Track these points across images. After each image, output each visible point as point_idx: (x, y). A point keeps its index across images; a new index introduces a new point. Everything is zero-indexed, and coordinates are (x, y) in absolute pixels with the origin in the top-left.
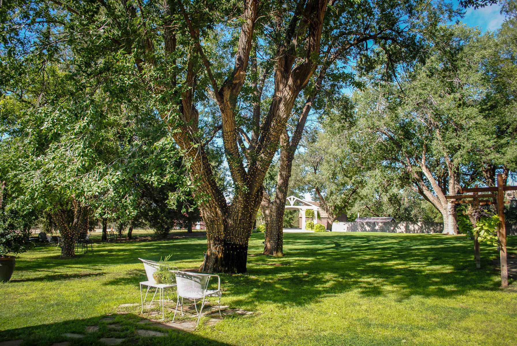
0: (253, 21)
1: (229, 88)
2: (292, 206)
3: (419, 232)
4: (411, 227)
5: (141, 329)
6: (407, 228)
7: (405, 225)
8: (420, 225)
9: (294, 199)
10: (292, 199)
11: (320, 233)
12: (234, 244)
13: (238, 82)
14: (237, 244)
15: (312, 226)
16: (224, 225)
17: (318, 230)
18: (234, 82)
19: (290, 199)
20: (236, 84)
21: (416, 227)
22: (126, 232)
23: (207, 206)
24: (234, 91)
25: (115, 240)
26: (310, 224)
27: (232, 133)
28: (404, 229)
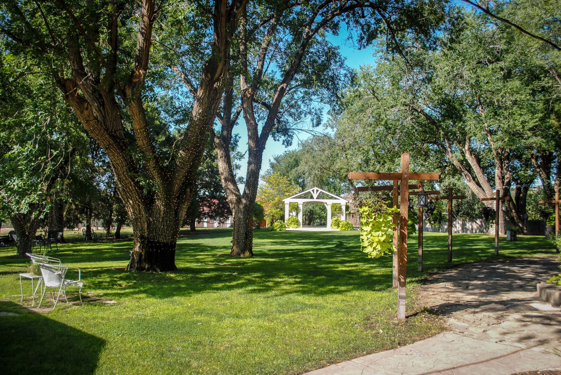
0: (149, 19)
1: (129, 87)
2: (315, 200)
3: (478, 231)
4: (468, 225)
5: (5, 311)
6: (463, 225)
7: (461, 222)
8: (480, 224)
9: (317, 191)
10: (315, 191)
11: (346, 232)
12: (158, 242)
13: (137, 80)
14: (161, 242)
15: (337, 223)
16: (147, 223)
17: (344, 228)
18: (134, 80)
19: (313, 191)
20: (136, 82)
21: (475, 226)
22: (113, 231)
23: (130, 204)
24: (135, 89)
25: (97, 239)
26: (336, 221)
27: (141, 130)
28: (460, 228)
